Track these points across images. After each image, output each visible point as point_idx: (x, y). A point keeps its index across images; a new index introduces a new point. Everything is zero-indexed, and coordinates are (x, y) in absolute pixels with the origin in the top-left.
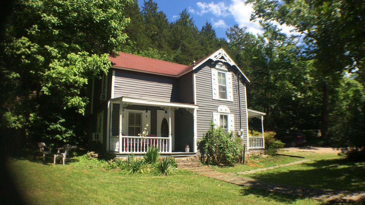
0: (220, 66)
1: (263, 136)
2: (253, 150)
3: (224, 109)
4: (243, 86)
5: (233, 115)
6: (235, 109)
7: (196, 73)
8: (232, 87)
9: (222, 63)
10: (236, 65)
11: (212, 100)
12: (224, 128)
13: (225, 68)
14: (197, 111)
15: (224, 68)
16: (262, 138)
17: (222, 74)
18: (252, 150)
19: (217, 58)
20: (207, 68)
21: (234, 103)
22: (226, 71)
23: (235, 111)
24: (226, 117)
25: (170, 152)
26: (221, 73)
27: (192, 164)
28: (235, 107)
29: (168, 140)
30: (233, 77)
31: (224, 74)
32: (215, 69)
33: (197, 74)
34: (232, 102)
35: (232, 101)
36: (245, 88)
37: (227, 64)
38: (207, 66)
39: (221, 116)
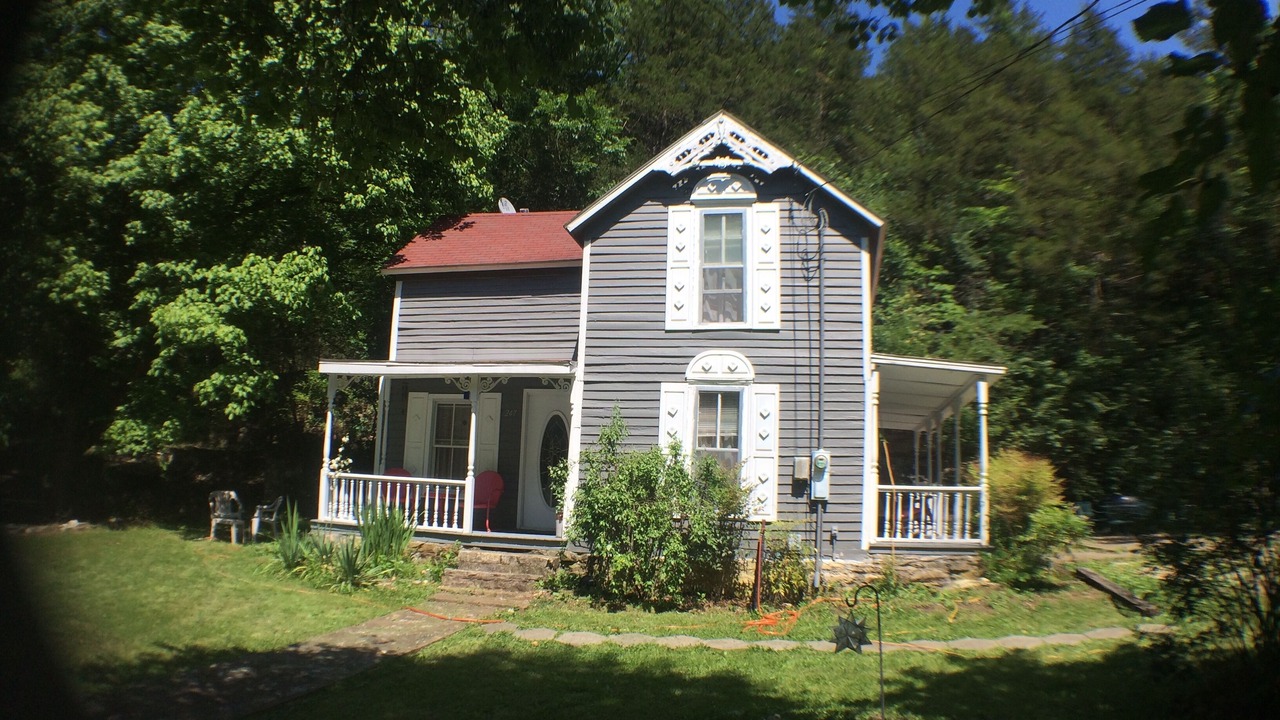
0: (712, 188)
1: (984, 480)
2: (894, 552)
3: (720, 364)
4: (854, 248)
5: (776, 388)
6: (791, 362)
7: (593, 239)
8: (778, 265)
9: (725, 175)
10: (796, 165)
11: (662, 334)
12: (718, 448)
13: (741, 190)
14: (586, 383)
15: (736, 190)
16: (976, 496)
17: (723, 222)
18: (890, 548)
19: (690, 161)
20: (650, 209)
21: (790, 335)
22: (748, 203)
23: (791, 370)
24: (733, 400)
25: (467, 529)
26: (720, 216)
27: (496, 578)
28: (790, 353)
29: (462, 488)
30: (791, 218)
31: (739, 216)
32: (692, 204)
33: (599, 242)
34: (777, 331)
35: (777, 325)
36: (865, 257)
37: (747, 173)
38: (649, 203)
39: (707, 399)
